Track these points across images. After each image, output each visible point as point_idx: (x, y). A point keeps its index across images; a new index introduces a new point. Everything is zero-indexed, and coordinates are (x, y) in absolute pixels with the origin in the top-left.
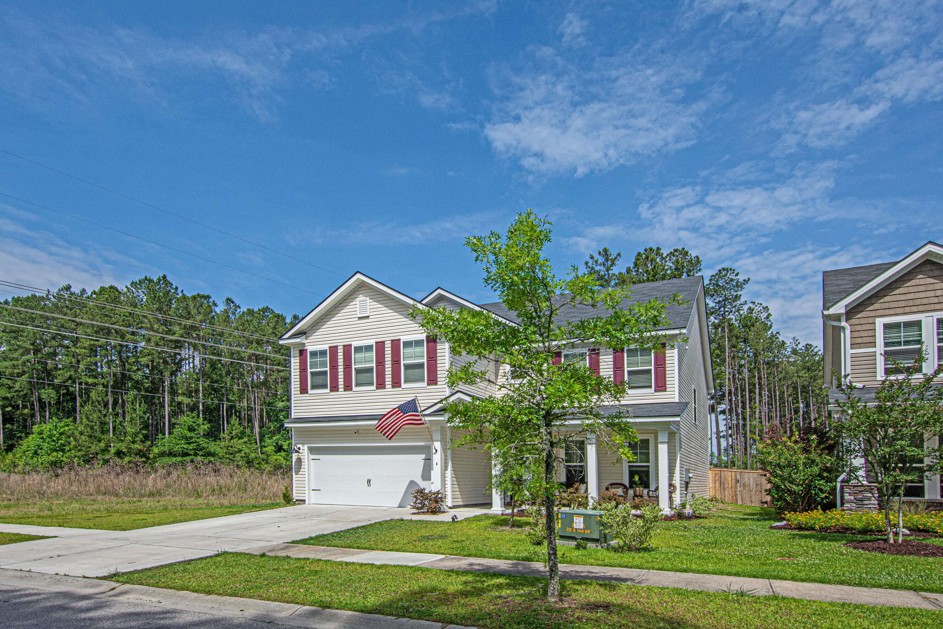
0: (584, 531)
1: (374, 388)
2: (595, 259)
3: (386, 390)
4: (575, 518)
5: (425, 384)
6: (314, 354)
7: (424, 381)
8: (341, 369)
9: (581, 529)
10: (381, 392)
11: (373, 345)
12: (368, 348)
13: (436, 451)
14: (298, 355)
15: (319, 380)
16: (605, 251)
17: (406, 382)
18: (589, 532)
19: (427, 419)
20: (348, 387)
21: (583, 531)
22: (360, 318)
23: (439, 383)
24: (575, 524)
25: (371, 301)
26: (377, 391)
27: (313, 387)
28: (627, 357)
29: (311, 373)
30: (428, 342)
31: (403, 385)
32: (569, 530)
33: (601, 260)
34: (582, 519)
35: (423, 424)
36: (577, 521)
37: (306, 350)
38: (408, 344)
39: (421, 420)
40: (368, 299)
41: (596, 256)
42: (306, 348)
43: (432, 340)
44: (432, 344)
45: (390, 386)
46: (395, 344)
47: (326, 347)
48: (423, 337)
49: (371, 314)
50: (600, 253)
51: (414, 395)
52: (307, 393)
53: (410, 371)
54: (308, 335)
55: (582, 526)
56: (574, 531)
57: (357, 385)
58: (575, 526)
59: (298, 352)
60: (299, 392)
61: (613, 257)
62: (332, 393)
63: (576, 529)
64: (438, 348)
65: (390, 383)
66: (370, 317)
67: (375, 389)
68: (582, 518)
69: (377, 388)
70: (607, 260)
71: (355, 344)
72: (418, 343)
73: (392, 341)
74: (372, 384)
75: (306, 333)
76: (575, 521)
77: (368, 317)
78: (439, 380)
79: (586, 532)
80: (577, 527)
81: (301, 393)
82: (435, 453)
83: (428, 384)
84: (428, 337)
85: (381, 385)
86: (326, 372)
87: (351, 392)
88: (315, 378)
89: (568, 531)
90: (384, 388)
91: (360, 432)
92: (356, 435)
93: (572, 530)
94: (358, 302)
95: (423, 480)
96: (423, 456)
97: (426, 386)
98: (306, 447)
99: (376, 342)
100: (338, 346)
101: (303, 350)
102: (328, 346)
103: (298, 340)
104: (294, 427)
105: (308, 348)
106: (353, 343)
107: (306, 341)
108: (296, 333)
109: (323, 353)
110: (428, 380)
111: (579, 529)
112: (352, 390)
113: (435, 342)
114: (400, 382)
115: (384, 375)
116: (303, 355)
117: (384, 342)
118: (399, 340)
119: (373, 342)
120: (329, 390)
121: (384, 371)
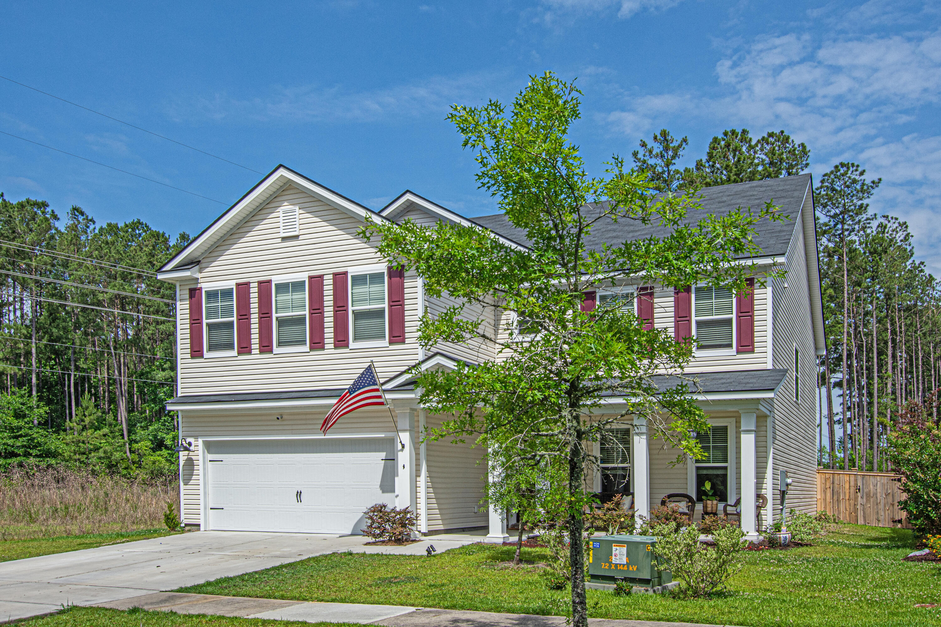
0: (628, 567)
1: (307, 348)
2: (649, 147)
3: (326, 352)
4: (614, 548)
5: (385, 343)
6: (212, 295)
7: (384, 337)
8: (255, 319)
9: (624, 565)
10: (317, 355)
11: (304, 282)
12: (298, 286)
13: (403, 446)
14: (188, 296)
15: (221, 336)
16: (664, 134)
17: (355, 339)
18: (635, 569)
19: (388, 396)
20: (266, 348)
21: (626, 568)
22: (284, 239)
23: (407, 341)
24: (613, 557)
25: (301, 211)
26: (312, 353)
27: (211, 348)
28: (696, 300)
29: (208, 324)
30: (390, 277)
31: (352, 345)
32: (605, 566)
33: (657, 148)
34: (624, 550)
35: (382, 404)
36: (617, 552)
37: (201, 289)
38: (359, 280)
39: (380, 397)
40: (297, 208)
41: (650, 143)
42: (199, 286)
43: (397, 273)
44: (396, 280)
45: (332, 346)
46: (340, 279)
47: (231, 284)
48: (382, 267)
49: (302, 232)
50: (655, 138)
51: (369, 360)
52: (202, 356)
53: (363, 322)
54: (203, 265)
55: (624, 560)
56: (613, 567)
57: (280, 344)
58: (614, 560)
59: (187, 292)
60: (189, 356)
61: (675, 144)
62: (240, 357)
63: (616, 565)
64: (406, 285)
65: (332, 340)
66: (301, 237)
67: (308, 350)
68: (625, 548)
69: (312, 349)
70: (666, 149)
71: (276, 279)
72: (376, 278)
73: (335, 275)
74: (303, 342)
75: (200, 261)
76: (614, 552)
77: (296, 237)
78: (407, 335)
79: (631, 568)
80: (618, 562)
81: (193, 357)
82: (402, 450)
83: (391, 343)
84: (390, 268)
85: (318, 343)
86: (232, 323)
87: (271, 355)
88: (214, 332)
89: (604, 569)
90: (323, 348)
91: (284, 417)
92: (278, 422)
93: (610, 566)
94: (281, 212)
95: (383, 492)
96: (383, 455)
97: (388, 345)
98: (200, 441)
99: (309, 277)
100: (250, 283)
101: (195, 289)
102: (234, 282)
103: (187, 274)
104: (182, 411)
105: (203, 285)
106: (274, 278)
107: (199, 275)
108: (183, 263)
109: (227, 293)
110: (391, 335)
111: (620, 564)
112: (271, 351)
113: (401, 276)
114: (347, 339)
115: (322, 328)
116: (195, 297)
117: (322, 277)
118: (346, 274)
119: (304, 276)
120: (236, 353)
121: (322, 323)
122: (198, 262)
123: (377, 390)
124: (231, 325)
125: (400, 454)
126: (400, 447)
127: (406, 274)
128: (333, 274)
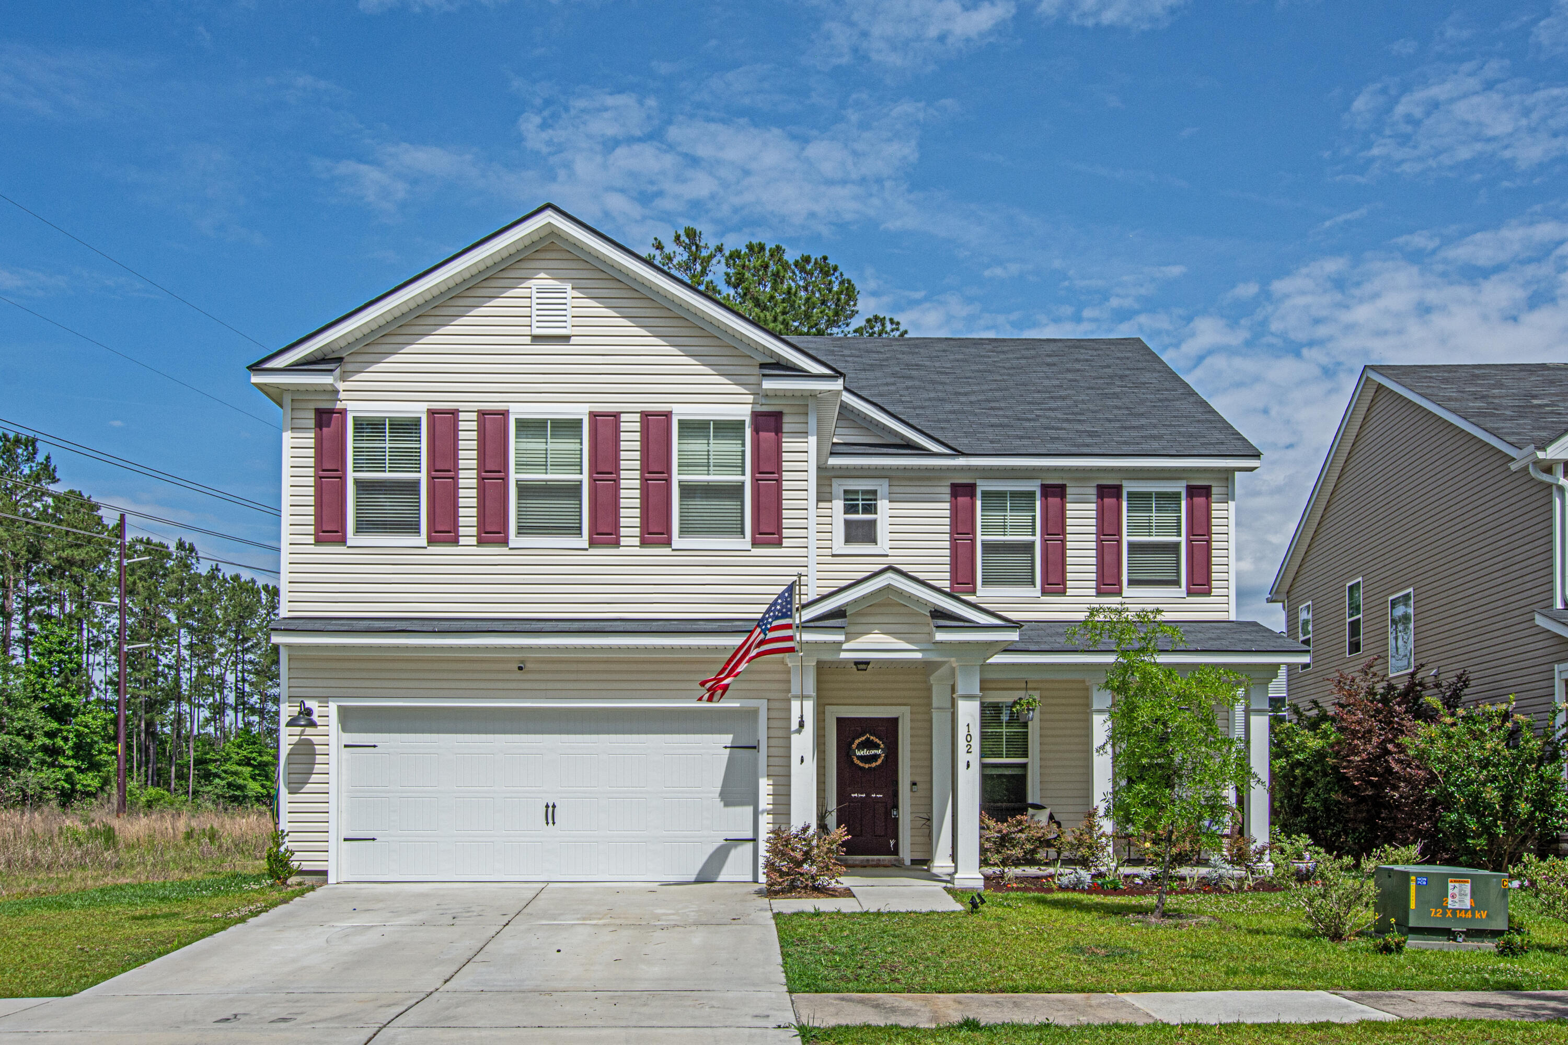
0: (1473, 914)
1: (584, 542)
2: (667, 250)
3: (622, 550)
4: (1450, 885)
5: (745, 542)
6: (367, 426)
7: (743, 532)
8: (468, 479)
9: (1466, 911)
10: (603, 555)
11: (580, 421)
12: (569, 427)
14: (312, 423)
15: (386, 506)
16: (691, 234)
17: (683, 532)
18: (1484, 916)
20: (491, 534)
21: (1469, 915)
22: (537, 339)
23: (786, 542)
24: (1450, 900)
25: (576, 294)
26: (591, 551)
27: (360, 528)
29: (358, 483)
30: (756, 430)
31: (678, 541)
32: (1436, 913)
34: (1467, 887)
36: (1456, 891)
37: (343, 412)
38: (692, 428)
39: (790, 638)
40: (569, 287)
42: (339, 405)
43: (769, 424)
44: (767, 436)
46: (655, 423)
47: (418, 409)
48: (742, 411)
49: (577, 331)
50: (678, 238)
52: (343, 541)
53: (698, 504)
54: (349, 367)
55: (1467, 903)
56: (1449, 914)
57: (524, 530)
58: (1451, 903)
59: (311, 415)
60: (311, 539)
63: (1454, 911)
64: (785, 446)
66: (573, 340)
67: (587, 545)
68: (1469, 885)
69: (593, 543)
70: (695, 258)
71: (519, 410)
72: (727, 429)
73: (645, 416)
74: (578, 531)
76: (1450, 892)
78: (785, 533)
79: (1477, 916)
80: (1457, 906)
81: (318, 541)
82: (799, 731)
83: (755, 543)
84: (755, 415)
85: (606, 534)
86: (416, 484)
88: (372, 498)
89: (1434, 918)
90: (617, 544)
91: (529, 666)
92: (519, 675)
93: (1444, 913)
94: (534, 290)
95: (726, 805)
96: (728, 739)
97: (749, 547)
98: (333, 707)
99: (590, 413)
100: (458, 411)
101: (332, 412)
102: (424, 406)
103: (326, 380)
104: (289, 646)
105: (350, 406)
106: (513, 407)
107: (341, 386)
108: (312, 358)
109: (406, 427)
110: (756, 530)
111: (1461, 910)
112: (505, 542)
113: (778, 430)
114: (668, 531)
115: (616, 507)
116: (328, 426)
117: (616, 416)
118: (668, 415)
119: (581, 411)
120: (422, 540)
121: (616, 498)
122: (340, 360)
123: (789, 627)
124: (413, 486)
125: (794, 737)
126: (795, 725)
127: (786, 428)
128: (642, 413)
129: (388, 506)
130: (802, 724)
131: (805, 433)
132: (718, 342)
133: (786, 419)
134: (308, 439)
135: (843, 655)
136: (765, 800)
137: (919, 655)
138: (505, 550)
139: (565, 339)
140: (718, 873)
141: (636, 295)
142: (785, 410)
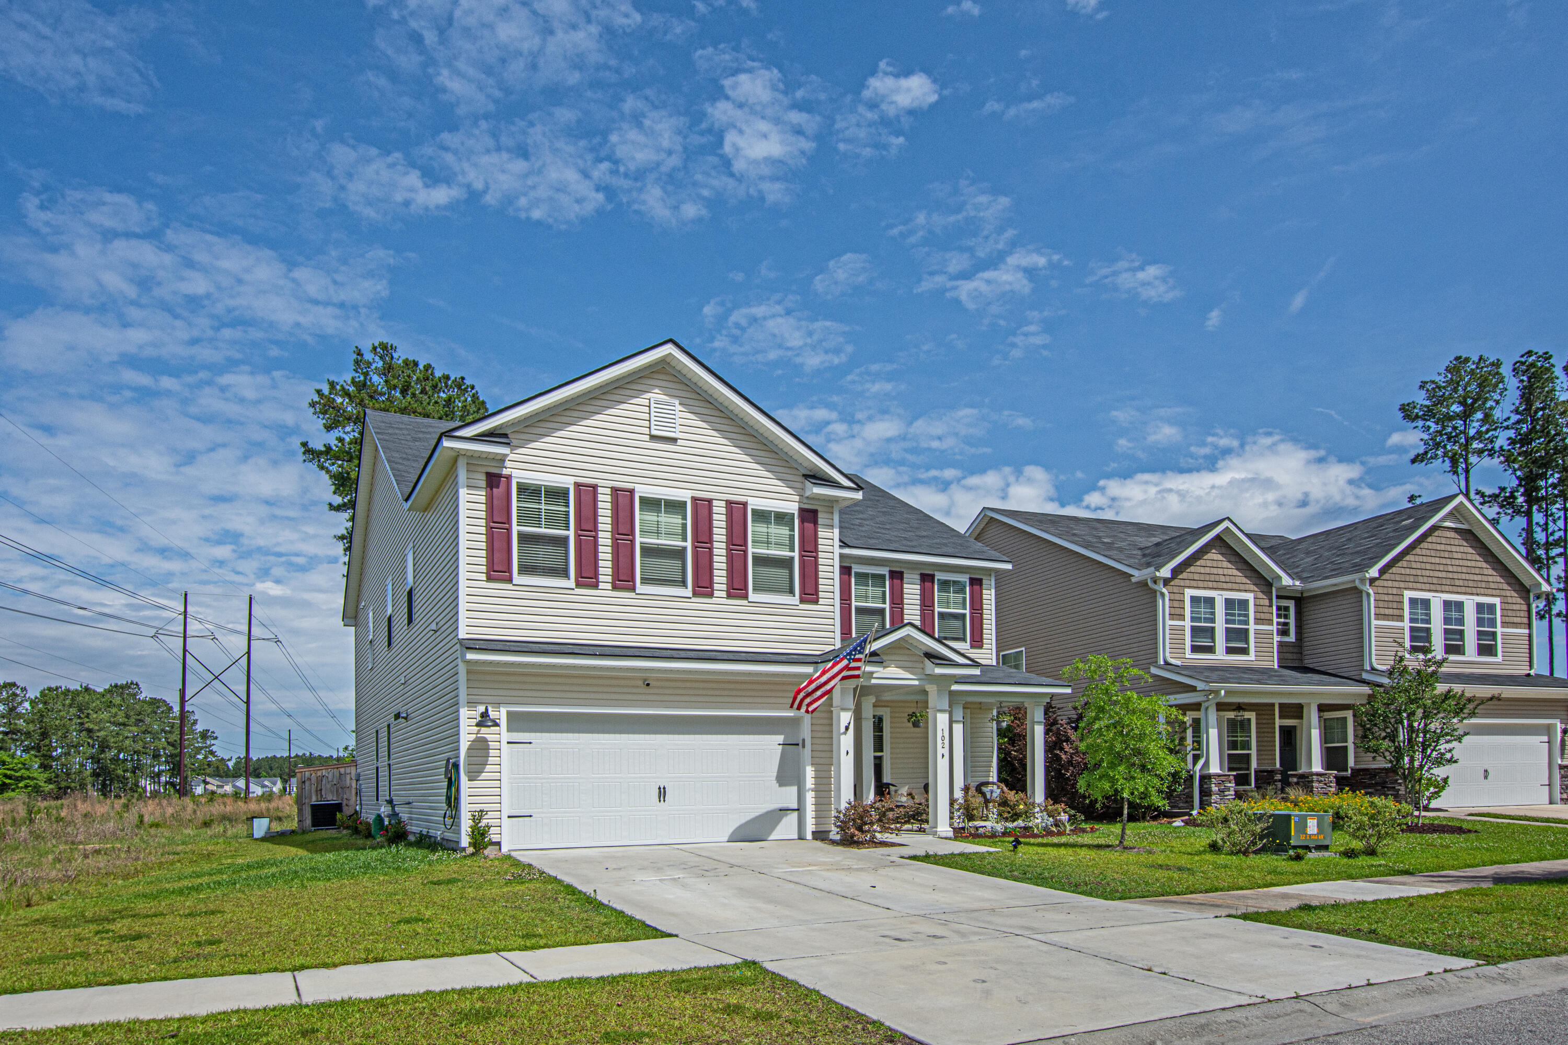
1: (688, 592)
3: (714, 600)
5: (796, 600)
6: (529, 491)
7: (792, 592)
8: (605, 539)
10: (701, 603)
11: (685, 503)
12: (677, 506)
14: (484, 484)
15: (541, 555)
17: (754, 589)
20: (623, 582)
22: (654, 438)
23: (821, 601)
25: (682, 408)
26: (694, 600)
29: (521, 535)
30: (802, 521)
31: (752, 596)
37: (509, 477)
38: (762, 516)
40: (677, 402)
42: (507, 472)
43: (809, 516)
44: (809, 526)
45: (724, 594)
46: (736, 511)
47: (567, 482)
48: (792, 507)
49: (682, 436)
52: (508, 580)
53: (763, 570)
54: (514, 443)
57: (645, 581)
59: (484, 477)
60: (484, 577)
62: (578, 591)
64: (820, 534)
65: (724, 587)
66: (679, 442)
67: (691, 595)
69: (694, 594)
71: (642, 491)
72: (782, 518)
73: (730, 503)
74: (685, 584)
75: (510, 437)
78: (821, 594)
81: (490, 579)
82: (845, 733)
83: (802, 601)
84: (801, 510)
85: (704, 588)
86: (565, 540)
88: (532, 547)
90: (711, 595)
91: (653, 683)
92: (647, 690)
94: (652, 401)
95: (780, 786)
96: (780, 738)
97: (798, 603)
98: (503, 712)
99: (692, 497)
100: (597, 486)
101: (501, 476)
102: (572, 480)
103: (499, 450)
105: (515, 473)
106: (637, 488)
107: (508, 456)
108: (493, 432)
109: (558, 494)
110: (802, 592)
112: (633, 589)
113: (815, 523)
114: (746, 588)
115: (711, 569)
116: (498, 487)
117: (710, 501)
118: (745, 504)
119: (685, 495)
120: (571, 583)
121: (711, 561)
122: (506, 436)
124: (564, 541)
125: (842, 737)
126: (843, 729)
127: (820, 521)
128: (726, 501)
129: (543, 554)
130: (847, 728)
131: (832, 526)
132: (776, 456)
133: (820, 515)
134: (481, 496)
135: (874, 681)
136: (810, 782)
137: (916, 683)
138: (632, 595)
139: (674, 440)
140: (770, 833)
141: (722, 415)
142: (819, 509)
